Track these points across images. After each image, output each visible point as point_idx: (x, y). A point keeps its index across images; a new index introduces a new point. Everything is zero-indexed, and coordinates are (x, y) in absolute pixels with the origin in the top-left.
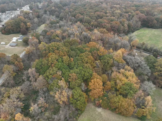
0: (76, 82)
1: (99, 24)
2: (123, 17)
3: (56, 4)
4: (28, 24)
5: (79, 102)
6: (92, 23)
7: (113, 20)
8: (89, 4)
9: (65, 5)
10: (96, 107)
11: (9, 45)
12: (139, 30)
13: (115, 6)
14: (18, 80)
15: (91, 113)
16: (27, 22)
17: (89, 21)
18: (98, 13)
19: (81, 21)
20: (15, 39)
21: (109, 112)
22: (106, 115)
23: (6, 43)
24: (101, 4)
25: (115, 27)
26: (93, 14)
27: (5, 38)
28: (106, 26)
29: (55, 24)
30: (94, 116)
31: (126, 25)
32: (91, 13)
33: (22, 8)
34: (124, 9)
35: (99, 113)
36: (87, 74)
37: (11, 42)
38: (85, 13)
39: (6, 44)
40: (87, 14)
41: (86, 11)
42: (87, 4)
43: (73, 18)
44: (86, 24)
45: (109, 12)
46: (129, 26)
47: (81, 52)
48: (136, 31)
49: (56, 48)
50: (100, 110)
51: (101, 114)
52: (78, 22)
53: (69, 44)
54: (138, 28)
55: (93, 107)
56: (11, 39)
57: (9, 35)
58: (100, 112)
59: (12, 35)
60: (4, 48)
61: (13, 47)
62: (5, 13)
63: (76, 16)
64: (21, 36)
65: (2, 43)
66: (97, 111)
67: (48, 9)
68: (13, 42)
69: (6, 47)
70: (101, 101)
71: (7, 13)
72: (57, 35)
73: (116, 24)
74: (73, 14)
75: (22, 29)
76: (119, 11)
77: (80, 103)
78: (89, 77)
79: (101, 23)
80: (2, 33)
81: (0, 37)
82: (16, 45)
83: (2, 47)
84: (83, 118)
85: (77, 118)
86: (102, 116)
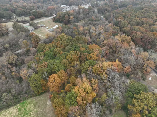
1: (132, 31)
4: (71, 17)
11: (49, 30)
15: (42, 100)
16: (71, 15)
17: (124, 25)
19: (118, 24)
22: (49, 109)
23: (49, 28)
25: (147, 38)
27: (52, 24)
28: (136, 35)
30: (41, 104)
37: (52, 28)
38: (129, 17)
42: (147, 7)
50: (49, 102)
55: (48, 97)
56: (54, 26)
57: (56, 22)
58: (47, 104)
61: (50, 32)
62: (71, 7)
63: (118, 18)
65: (46, 27)
66: (46, 102)
67: (102, 8)
69: (46, 31)
70: (52, 96)
75: (65, 20)
79: (134, 30)
80: (53, 21)
81: (50, 23)
82: (53, 31)
83: (44, 30)
84: (34, 100)
85: (29, 96)
86: (45, 107)
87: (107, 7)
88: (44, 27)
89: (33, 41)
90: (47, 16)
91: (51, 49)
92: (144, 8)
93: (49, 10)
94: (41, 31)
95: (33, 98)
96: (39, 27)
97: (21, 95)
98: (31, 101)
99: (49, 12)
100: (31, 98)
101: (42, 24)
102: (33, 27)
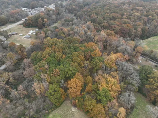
0: (56, 77)
1: (110, 25)
2: (140, 20)
3: (79, 3)
4: (45, 20)
5: (52, 96)
6: (103, 24)
7: (126, 22)
8: (109, 5)
9: (87, 4)
10: (72, 105)
11: (25, 37)
12: (156, 36)
13: (137, 8)
14: (18, 67)
15: (65, 110)
16: (44, 18)
17: (101, 22)
18: (114, 14)
19: (93, 21)
20: (31, 32)
21: (83, 114)
22: (78, 116)
23: (24, 34)
24: (122, 5)
25: (125, 30)
26: (108, 15)
27: (24, 30)
28: (116, 28)
29: (68, 22)
30: (66, 114)
31: (139, 29)
32: (107, 14)
33: (49, 6)
34: (145, 12)
35: (72, 112)
36: (70, 72)
37: (28, 34)
38: (100, 14)
39: (23, 36)
40: (101, 15)
41: (102, 11)
42: (108, 4)
43: (88, 17)
44: (96, 24)
45: (127, 14)
46: (143, 30)
47: (75, 51)
48: (152, 36)
49: (54, 44)
50: (74, 109)
51: (74, 114)
52: (89, 22)
53: (70, 42)
54: (155, 34)
55: (70, 105)
56: (29, 32)
57: (28, 28)
58: (74, 112)
59: (31, 28)
60: (20, 39)
61: (27, 39)
62: (34, 9)
63: (91, 16)
64: (38, 30)
65: (20, 34)
66: (71, 110)
67: (69, 7)
68: (29, 35)
69: (22, 38)
70: (77, 101)
71: (36, 10)
72: (63, 32)
73: (128, 27)
74: (89, 13)
75: (39, 24)
76: (138, 14)
77: (53, 98)
78: (72, 76)
79: (112, 24)
80: (24, 26)
81: (21, 29)
82: (30, 37)
83: (19, 38)
84: (57, 112)
85: (50, 111)
86: (74, 115)
87: (74, 7)
88: (16, 34)
89: (20, 51)
90: (12, 22)
91: (52, 55)
92: (106, 5)
93: (12, 15)
94: (16, 40)
95: (54, 111)
96: (11, 35)
97: (40, 113)
98: (54, 115)
99: (13, 17)
100: (52, 113)
101: (11, 31)
102: (3, 37)
